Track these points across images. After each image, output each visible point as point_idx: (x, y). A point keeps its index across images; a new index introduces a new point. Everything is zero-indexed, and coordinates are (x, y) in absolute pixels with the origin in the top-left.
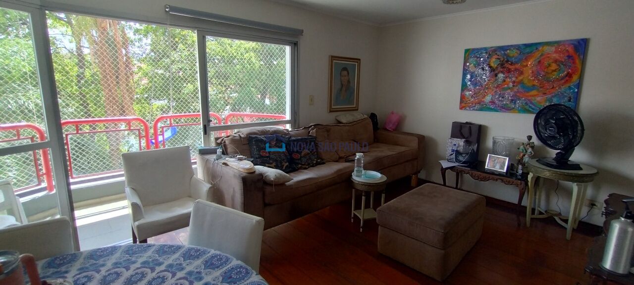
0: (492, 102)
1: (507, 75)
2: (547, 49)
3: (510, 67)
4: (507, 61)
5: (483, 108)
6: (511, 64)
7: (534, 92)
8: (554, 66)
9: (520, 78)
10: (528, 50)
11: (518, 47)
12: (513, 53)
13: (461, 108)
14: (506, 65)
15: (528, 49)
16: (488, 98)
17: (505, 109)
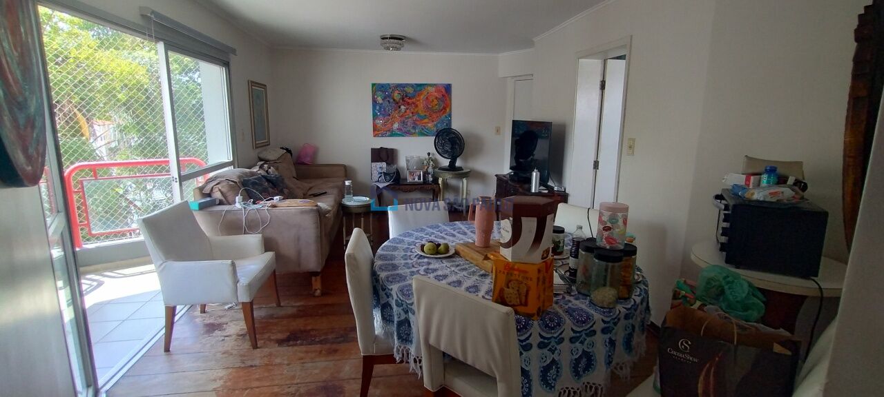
0: (399, 129)
1: (407, 106)
2: (431, 89)
3: (409, 101)
4: (406, 96)
5: (393, 134)
6: (409, 99)
7: (426, 120)
8: (436, 102)
9: (416, 110)
10: (419, 89)
11: (412, 86)
12: (410, 90)
13: (375, 136)
14: (406, 99)
15: (419, 87)
16: (396, 126)
17: (408, 133)
